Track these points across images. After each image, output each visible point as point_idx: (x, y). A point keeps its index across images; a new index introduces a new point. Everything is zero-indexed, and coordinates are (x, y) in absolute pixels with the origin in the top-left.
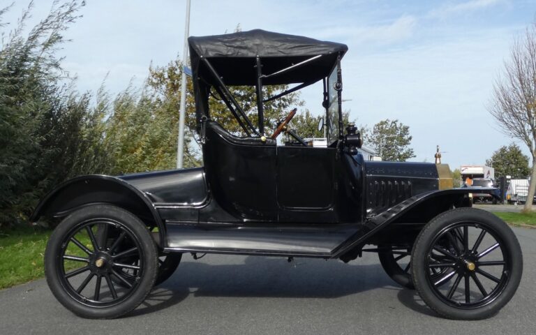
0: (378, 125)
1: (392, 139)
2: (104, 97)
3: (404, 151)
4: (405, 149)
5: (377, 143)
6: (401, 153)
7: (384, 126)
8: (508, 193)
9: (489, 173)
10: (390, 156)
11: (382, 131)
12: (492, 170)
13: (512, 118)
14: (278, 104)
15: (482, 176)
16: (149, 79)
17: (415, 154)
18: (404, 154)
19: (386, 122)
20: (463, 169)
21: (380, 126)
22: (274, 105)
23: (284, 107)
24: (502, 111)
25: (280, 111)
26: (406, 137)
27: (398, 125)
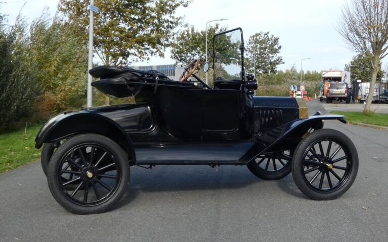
0: (253, 36)
1: (265, 49)
2: (21, 22)
3: (275, 59)
4: (275, 57)
5: (251, 52)
6: (272, 60)
7: (258, 37)
8: (359, 93)
9: (346, 76)
10: (262, 62)
11: (256, 42)
12: (349, 74)
13: (356, 36)
14: (167, 26)
15: (339, 79)
16: (59, 6)
17: (283, 61)
18: (275, 61)
19: (260, 34)
20: (324, 73)
21: (255, 38)
22: (163, 27)
23: (172, 28)
24: (348, 31)
25: (168, 32)
26: (276, 47)
27: (270, 36)
